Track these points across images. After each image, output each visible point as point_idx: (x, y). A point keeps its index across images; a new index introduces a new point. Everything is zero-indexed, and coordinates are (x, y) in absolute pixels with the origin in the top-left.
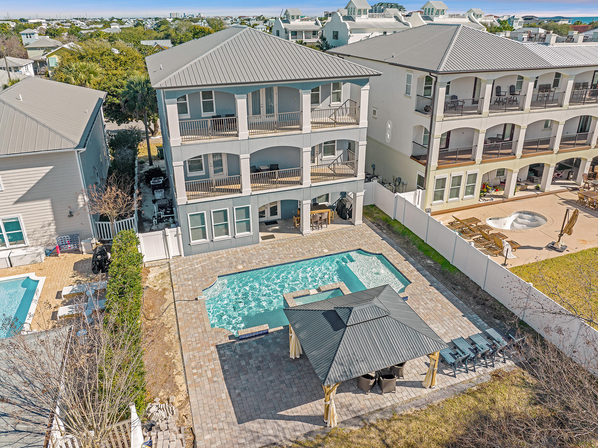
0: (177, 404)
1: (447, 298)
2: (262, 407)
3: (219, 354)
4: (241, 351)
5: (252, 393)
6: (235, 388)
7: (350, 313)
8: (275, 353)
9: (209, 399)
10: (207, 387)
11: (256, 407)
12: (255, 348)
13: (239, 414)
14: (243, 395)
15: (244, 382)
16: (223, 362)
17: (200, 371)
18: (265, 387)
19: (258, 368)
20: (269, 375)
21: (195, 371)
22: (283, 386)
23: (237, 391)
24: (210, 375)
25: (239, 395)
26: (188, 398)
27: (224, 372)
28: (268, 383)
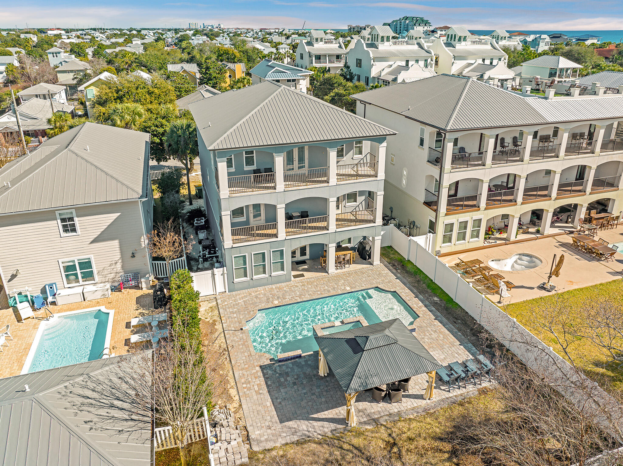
0: (233, 410)
1: (448, 330)
2: (298, 412)
3: (263, 373)
4: (280, 370)
5: (290, 402)
6: (277, 398)
7: (367, 341)
8: (307, 372)
9: (257, 406)
10: (255, 397)
11: (294, 412)
12: (291, 368)
13: (281, 417)
14: (283, 403)
15: (284, 394)
16: (266, 379)
17: (249, 385)
18: (300, 398)
19: (294, 384)
20: (303, 389)
21: (245, 386)
22: (313, 397)
23: (279, 401)
24: (256, 389)
25: (280, 403)
26: (241, 405)
27: (268, 386)
28: (302, 395)
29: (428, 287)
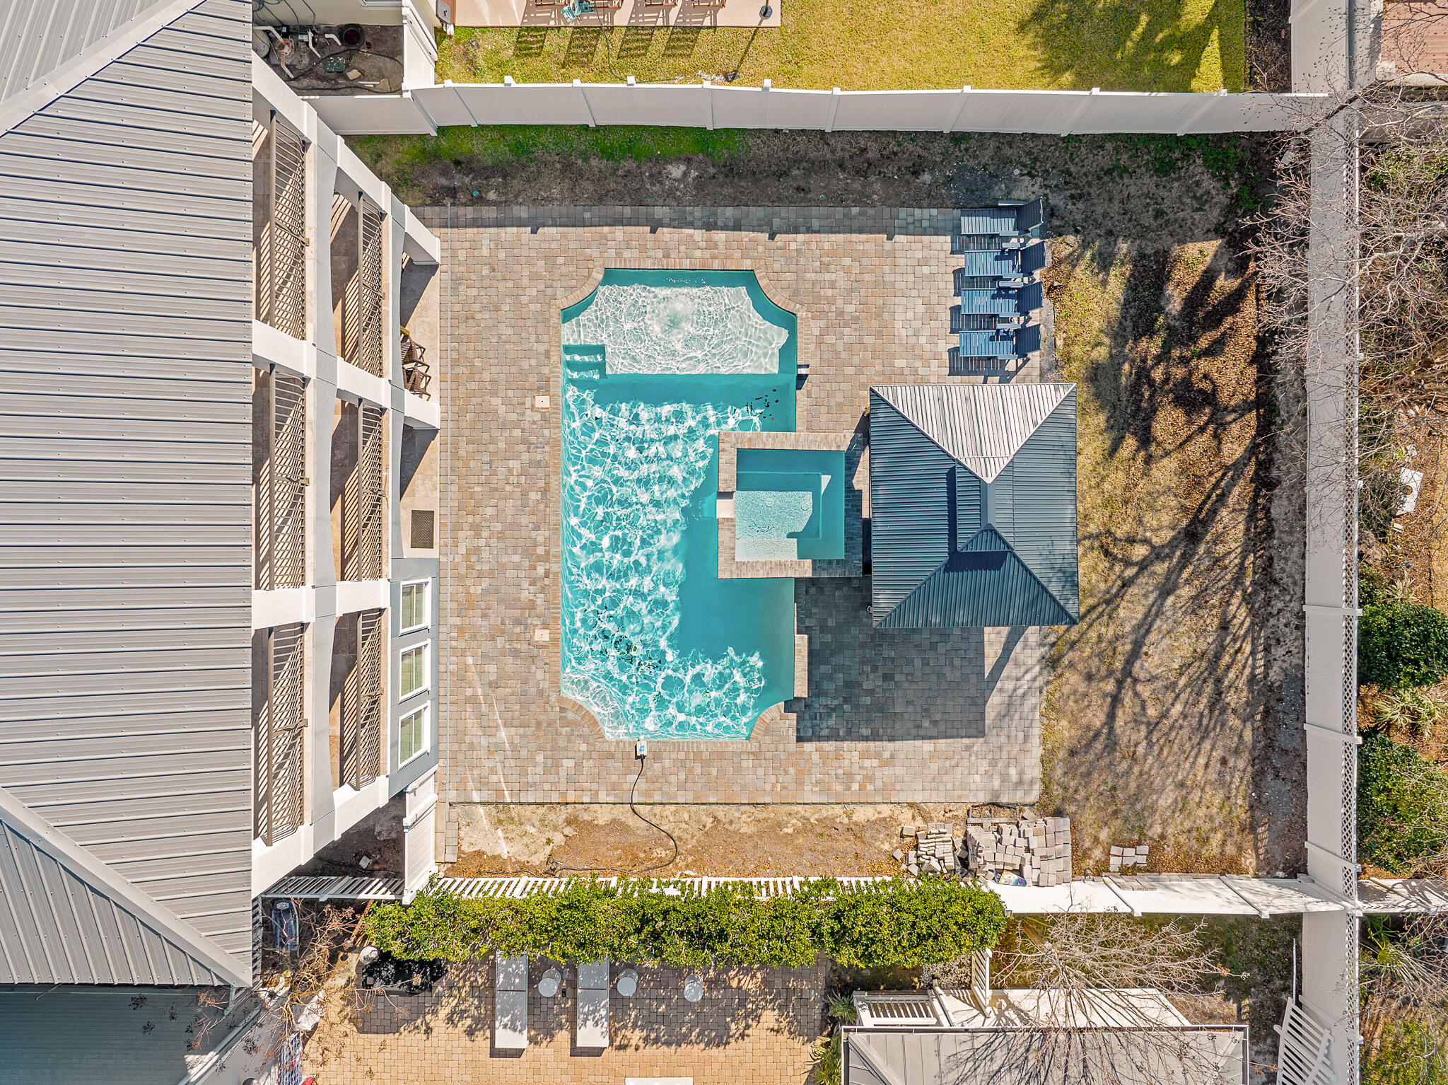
0: (919, 822)
2: (973, 692)
3: (828, 738)
4: (834, 698)
5: (939, 702)
6: (919, 727)
7: (996, 533)
8: (862, 638)
9: (926, 772)
10: (899, 771)
11: (969, 701)
12: (835, 671)
13: (973, 731)
14: (938, 717)
15: (910, 709)
16: (850, 735)
17: (858, 778)
18: (934, 678)
19: (887, 677)
20: (910, 662)
21: (855, 787)
22: (941, 648)
23: (926, 724)
24: (875, 762)
25: (935, 723)
26: (911, 805)
27: (875, 737)
28: (927, 669)
29: (608, 154)
